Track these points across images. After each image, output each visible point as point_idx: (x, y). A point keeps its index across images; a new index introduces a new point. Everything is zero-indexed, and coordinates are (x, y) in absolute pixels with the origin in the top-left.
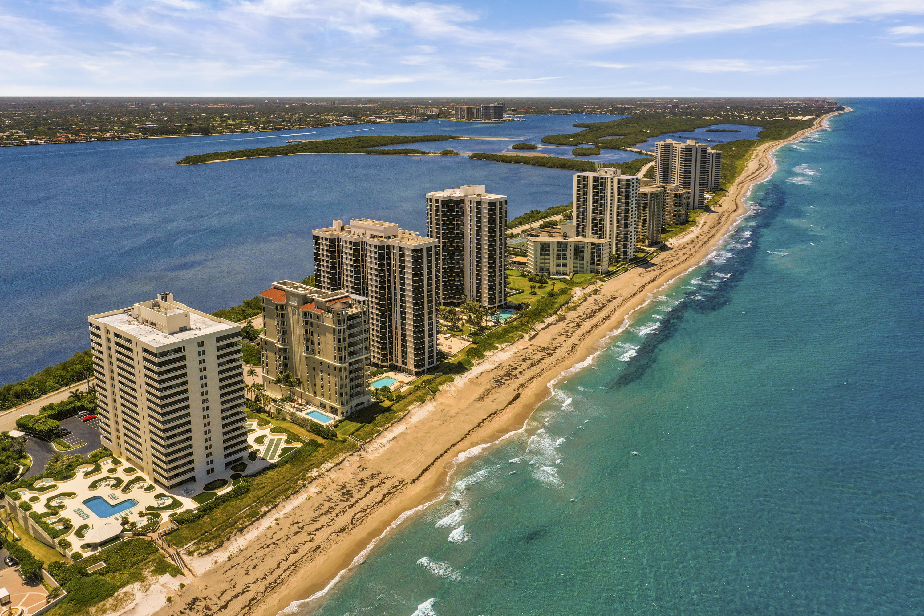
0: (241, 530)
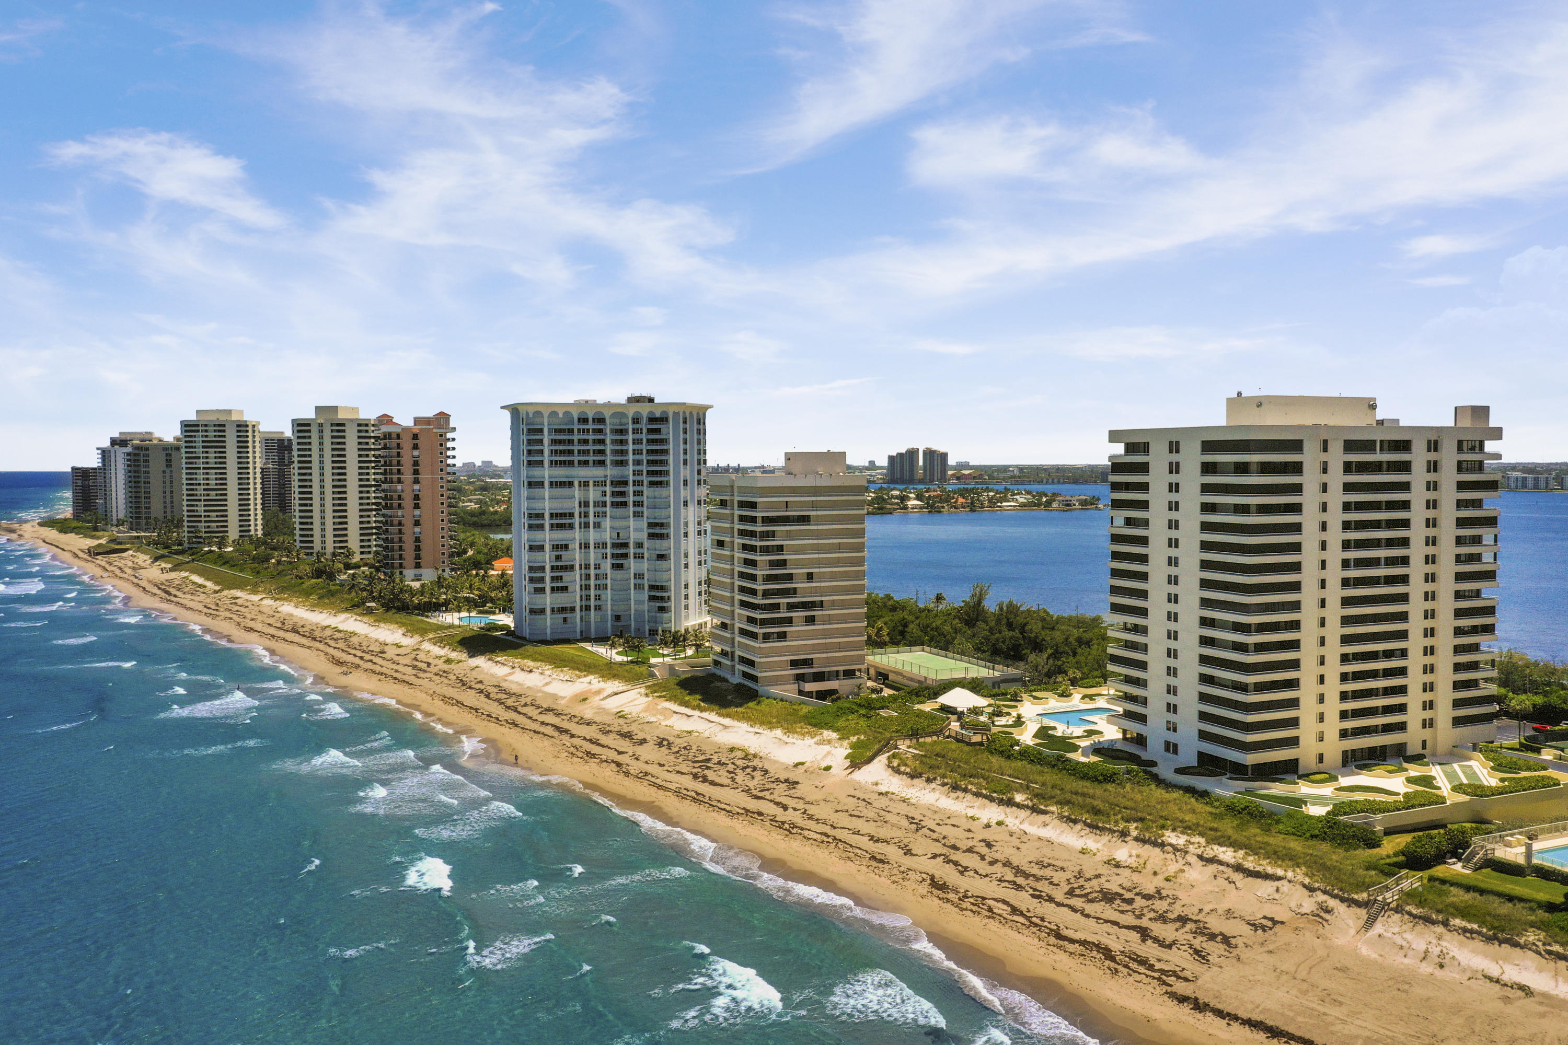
0: (955, 788)
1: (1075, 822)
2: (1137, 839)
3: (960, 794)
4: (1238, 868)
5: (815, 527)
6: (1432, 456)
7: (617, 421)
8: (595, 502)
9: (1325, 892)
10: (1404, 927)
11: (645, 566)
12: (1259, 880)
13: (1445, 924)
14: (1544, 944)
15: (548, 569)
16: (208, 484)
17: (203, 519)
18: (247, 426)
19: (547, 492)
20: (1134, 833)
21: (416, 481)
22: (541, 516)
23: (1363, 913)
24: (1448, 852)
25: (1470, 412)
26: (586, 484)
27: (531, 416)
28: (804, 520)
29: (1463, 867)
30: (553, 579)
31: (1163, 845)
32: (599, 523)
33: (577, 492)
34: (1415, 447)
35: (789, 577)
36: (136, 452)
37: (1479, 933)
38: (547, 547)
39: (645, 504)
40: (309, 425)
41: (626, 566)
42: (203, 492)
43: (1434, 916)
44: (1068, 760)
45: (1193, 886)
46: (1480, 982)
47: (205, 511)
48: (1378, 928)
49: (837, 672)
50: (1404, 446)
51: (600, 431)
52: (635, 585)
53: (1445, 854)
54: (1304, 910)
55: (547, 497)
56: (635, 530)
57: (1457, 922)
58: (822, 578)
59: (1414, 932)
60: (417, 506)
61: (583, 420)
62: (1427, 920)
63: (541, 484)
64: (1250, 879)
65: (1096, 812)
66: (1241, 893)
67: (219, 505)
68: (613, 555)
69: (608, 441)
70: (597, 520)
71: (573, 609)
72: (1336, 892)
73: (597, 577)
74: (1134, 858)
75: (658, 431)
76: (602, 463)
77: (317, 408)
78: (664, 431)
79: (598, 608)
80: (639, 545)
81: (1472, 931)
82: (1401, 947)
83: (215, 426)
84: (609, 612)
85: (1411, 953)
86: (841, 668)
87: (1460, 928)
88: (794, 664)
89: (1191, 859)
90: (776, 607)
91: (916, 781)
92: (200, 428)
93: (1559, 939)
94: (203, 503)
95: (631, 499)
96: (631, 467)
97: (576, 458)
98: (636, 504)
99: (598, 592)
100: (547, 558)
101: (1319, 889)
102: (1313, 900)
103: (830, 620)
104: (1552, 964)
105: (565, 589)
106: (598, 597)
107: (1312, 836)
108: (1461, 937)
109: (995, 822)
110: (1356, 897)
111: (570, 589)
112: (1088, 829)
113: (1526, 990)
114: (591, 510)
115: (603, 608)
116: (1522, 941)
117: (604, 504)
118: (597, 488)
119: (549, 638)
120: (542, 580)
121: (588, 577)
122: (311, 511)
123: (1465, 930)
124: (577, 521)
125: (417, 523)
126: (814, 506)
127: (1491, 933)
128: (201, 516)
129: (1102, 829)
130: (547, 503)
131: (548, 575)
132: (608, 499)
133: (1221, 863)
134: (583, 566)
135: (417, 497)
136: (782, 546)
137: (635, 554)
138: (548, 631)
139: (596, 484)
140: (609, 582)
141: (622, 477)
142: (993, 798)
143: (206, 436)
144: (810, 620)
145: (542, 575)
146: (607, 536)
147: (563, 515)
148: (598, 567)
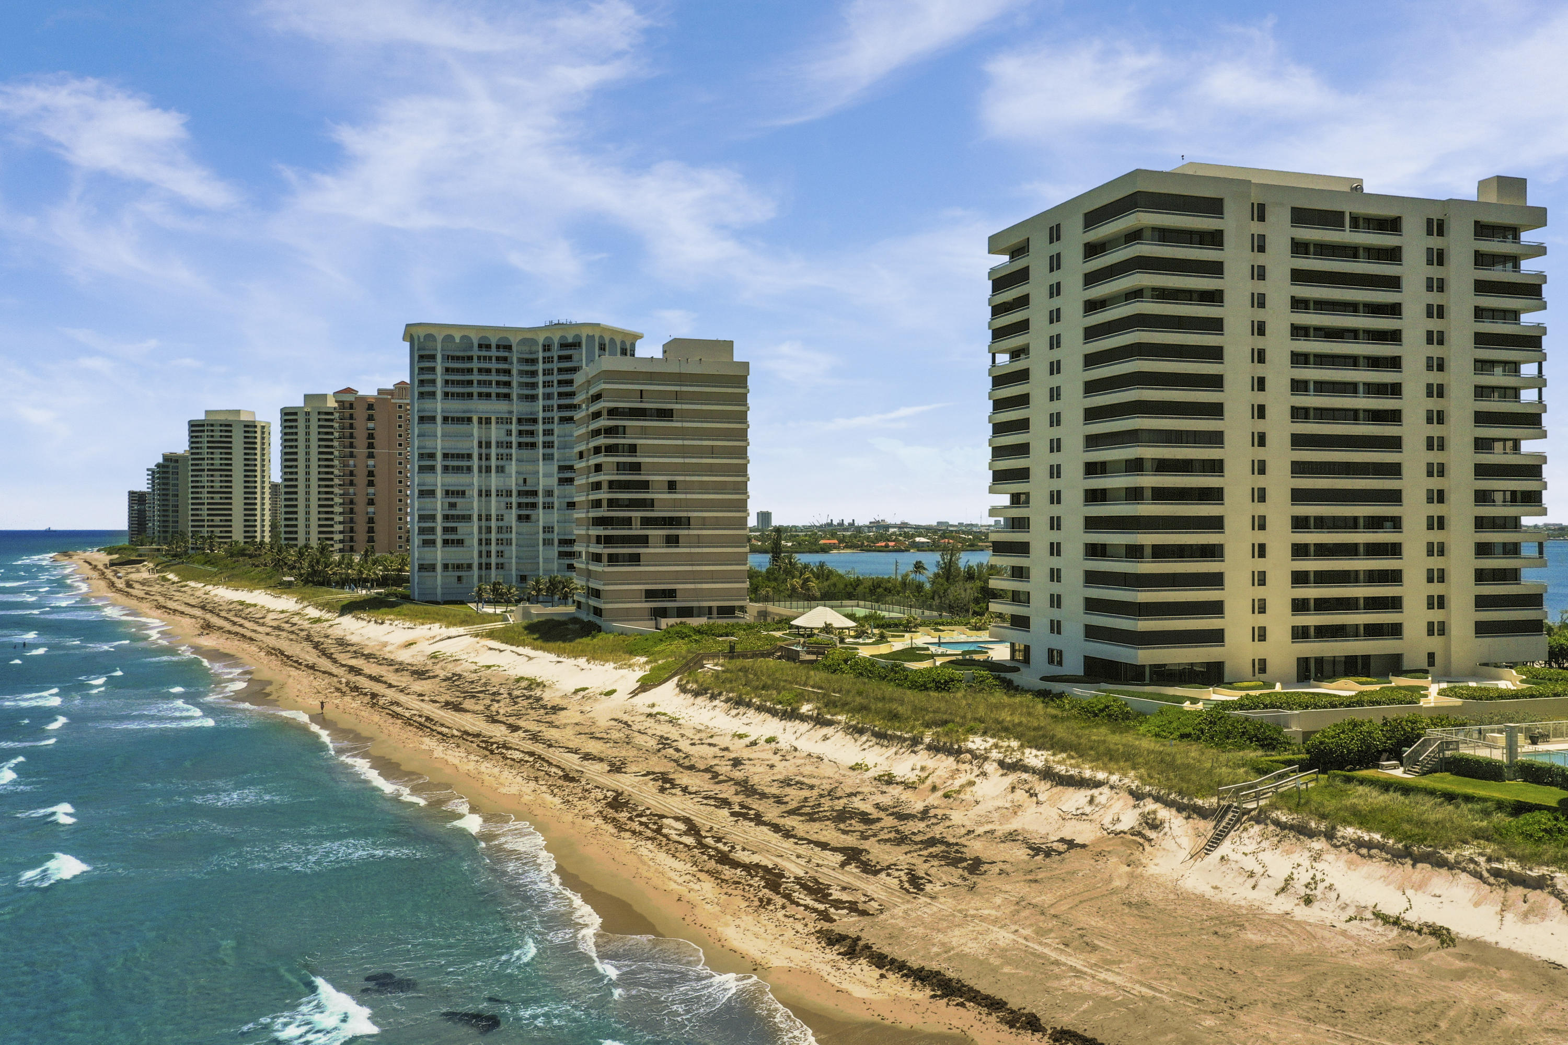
1: (861, 732)
2: (929, 748)
3: (742, 710)
4: (1047, 774)
5: (679, 424)
6: (1435, 242)
7: (526, 348)
8: (497, 443)
9: (1157, 799)
10: (1265, 844)
11: (555, 517)
12: (1071, 789)
13: (1330, 836)
14: (1489, 860)
15: (439, 518)
16: (212, 487)
17: (206, 523)
18: (255, 427)
19: (439, 428)
20: (927, 740)
21: (371, 456)
22: (432, 456)
23: (1208, 827)
24: (1385, 751)
25: (1495, 184)
26: (488, 421)
27: (422, 340)
28: (666, 414)
29: (1405, 772)
30: (446, 530)
31: (959, 752)
32: (503, 467)
33: (475, 429)
34: (1406, 226)
35: (645, 485)
36: (166, 463)
37: (1382, 847)
38: (439, 493)
39: (556, 445)
40: (296, 414)
41: (533, 518)
42: (207, 495)
43: (1313, 825)
44: (905, 669)
45: (977, 802)
46: (1367, 925)
47: (208, 515)
48: (1225, 848)
49: (710, 608)
50: (1392, 225)
51: (505, 359)
52: (544, 540)
53: (1380, 753)
54: (1119, 827)
55: (439, 434)
56: (545, 476)
57: (1350, 832)
58: (690, 487)
59: (1278, 851)
60: (371, 484)
61: (486, 346)
62: (1303, 831)
63: (433, 419)
64: (1060, 788)
65: (894, 716)
66: (1041, 809)
67: (223, 509)
68: (520, 505)
69: (514, 372)
70: (500, 463)
71: (470, 566)
72: (1172, 796)
73: (500, 530)
74: (917, 772)
75: (569, 358)
76: (507, 396)
77: (306, 396)
78: (575, 358)
79: (500, 566)
80: (549, 493)
81: (1370, 845)
82: (1252, 875)
83: (221, 425)
84: (514, 573)
85: (1263, 882)
86: (714, 604)
87: (1352, 841)
88: (650, 595)
89: (990, 767)
90: (627, 522)
91: (700, 700)
92: (206, 428)
93: (1518, 852)
94: (206, 507)
95: (541, 439)
96: (541, 402)
97: (475, 390)
98: (548, 445)
99: (501, 548)
100: (439, 505)
101: (1150, 795)
102: (1139, 811)
103: (699, 541)
104: (1499, 893)
105: (460, 542)
106: (500, 554)
107: (1183, 736)
108: (1353, 855)
109: (764, 738)
110: (1200, 802)
111: (467, 543)
112: (874, 740)
113: (1444, 937)
114: (493, 451)
115: (506, 566)
116: (1451, 857)
117: (509, 445)
118: (500, 426)
119: (439, 599)
120: (432, 530)
121: (489, 530)
122: (296, 506)
123: (1360, 843)
124: (475, 463)
125: (371, 502)
126: (677, 396)
127: (1400, 846)
128: (203, 521)
129: (891, 738)
130: (439, 441)
131: (439, 524)
132: (514, 439)
133: (1025, 769)
134: (484, 518)
135: (371, 474)
136: (635, 445)
137: (544, 503)
138: (439, 591)
139: (500, 421)
140: (514, 536)
141: (531, 414)
142: (776, 710)
143: (212, 436)
144: (673, 541)
145: (431, 525)
146: (513, 483)
147: (460, 456)
148: (500, 518)
